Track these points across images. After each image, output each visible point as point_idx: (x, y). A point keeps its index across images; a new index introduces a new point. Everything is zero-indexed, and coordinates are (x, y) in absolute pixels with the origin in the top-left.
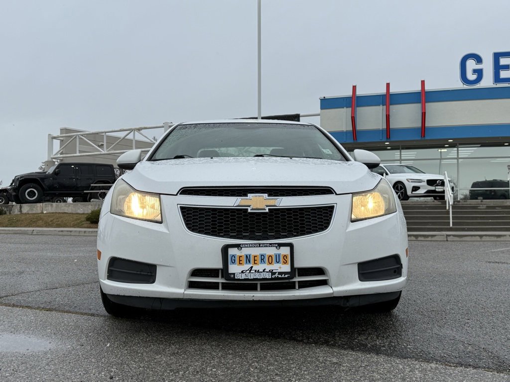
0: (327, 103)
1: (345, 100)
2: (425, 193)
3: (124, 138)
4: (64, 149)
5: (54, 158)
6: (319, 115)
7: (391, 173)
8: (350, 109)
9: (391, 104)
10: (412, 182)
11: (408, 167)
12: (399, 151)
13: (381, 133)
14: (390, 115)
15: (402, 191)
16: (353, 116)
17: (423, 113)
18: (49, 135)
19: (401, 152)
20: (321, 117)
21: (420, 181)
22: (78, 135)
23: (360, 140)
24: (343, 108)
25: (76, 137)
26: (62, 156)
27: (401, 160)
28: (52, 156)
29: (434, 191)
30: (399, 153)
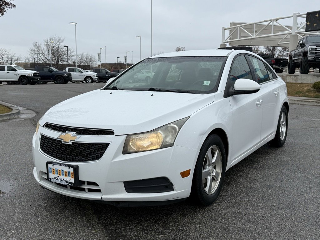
3: (268, 25)
4: (232, 35)
5: (226, 42)
18: (223, 27)
22: (239, 26)
25: (238, 28)
26: (231, 40)
28: (224, 41)
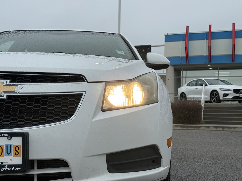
0: (169, 38)
1: (181, 36)
2: (232, 98)
6: (163, 46)
7: (209, 84)
8: (184, 42)
9: (212, 39)
10: (223, 90)
11: (221, 81)
12: (217, 70)
13: (205, 59)
14: (212, 46)
15: (216, 97)
16: (186, 46)
17: (233, 45)
19: (218, 72)
20: (165, 47)
21: (229, 90)
23: (191, 63)
24: (180, 41)
27: (218, 77)
29: (238, 97)
30: (217, 72)
